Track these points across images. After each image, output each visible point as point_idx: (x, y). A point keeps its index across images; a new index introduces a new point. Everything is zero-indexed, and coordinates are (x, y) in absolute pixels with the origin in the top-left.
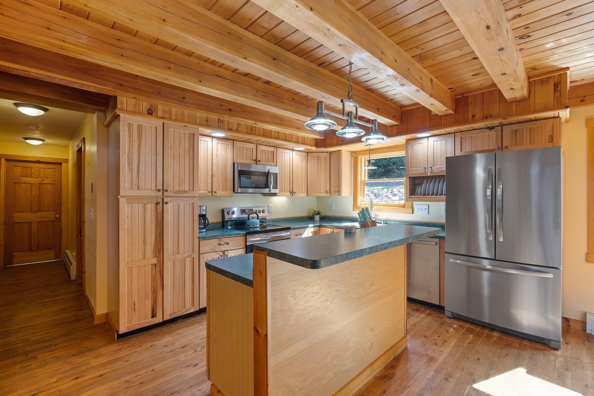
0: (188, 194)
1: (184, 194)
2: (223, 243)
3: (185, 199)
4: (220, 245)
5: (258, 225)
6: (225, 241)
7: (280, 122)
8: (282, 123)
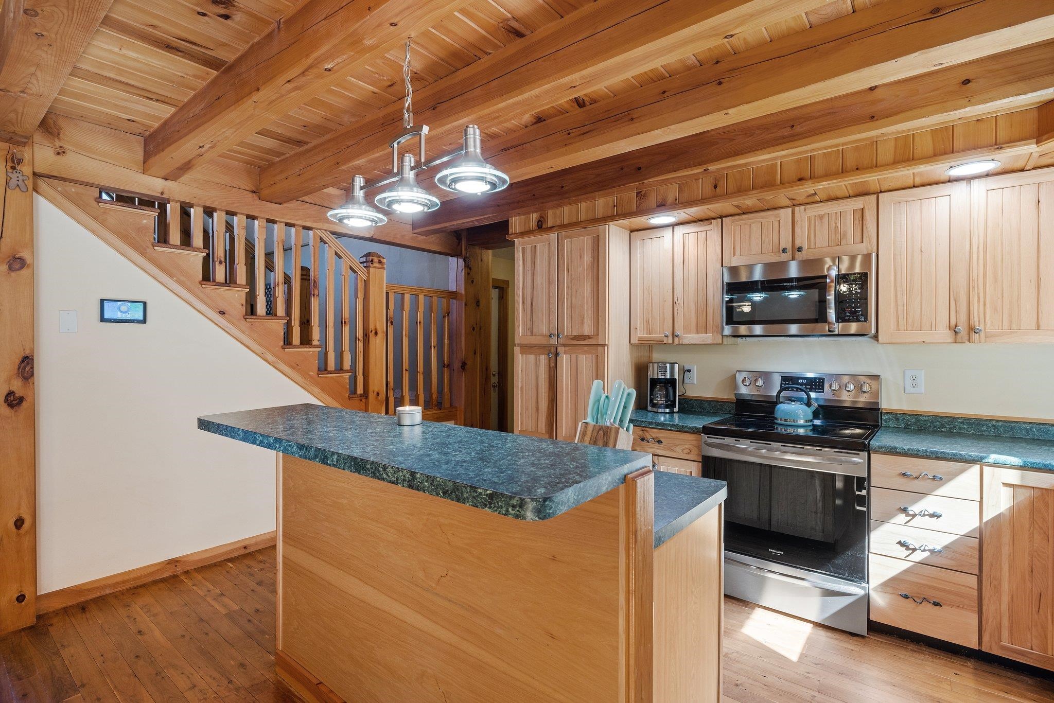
0: (590, 340)
1: (584, 340)
2: (649, 437)
3: (586, 348)
4: (642, 439)
5: (801, 422)
6: (654, 436)
7: (786, 132)
8: (798, 129)
